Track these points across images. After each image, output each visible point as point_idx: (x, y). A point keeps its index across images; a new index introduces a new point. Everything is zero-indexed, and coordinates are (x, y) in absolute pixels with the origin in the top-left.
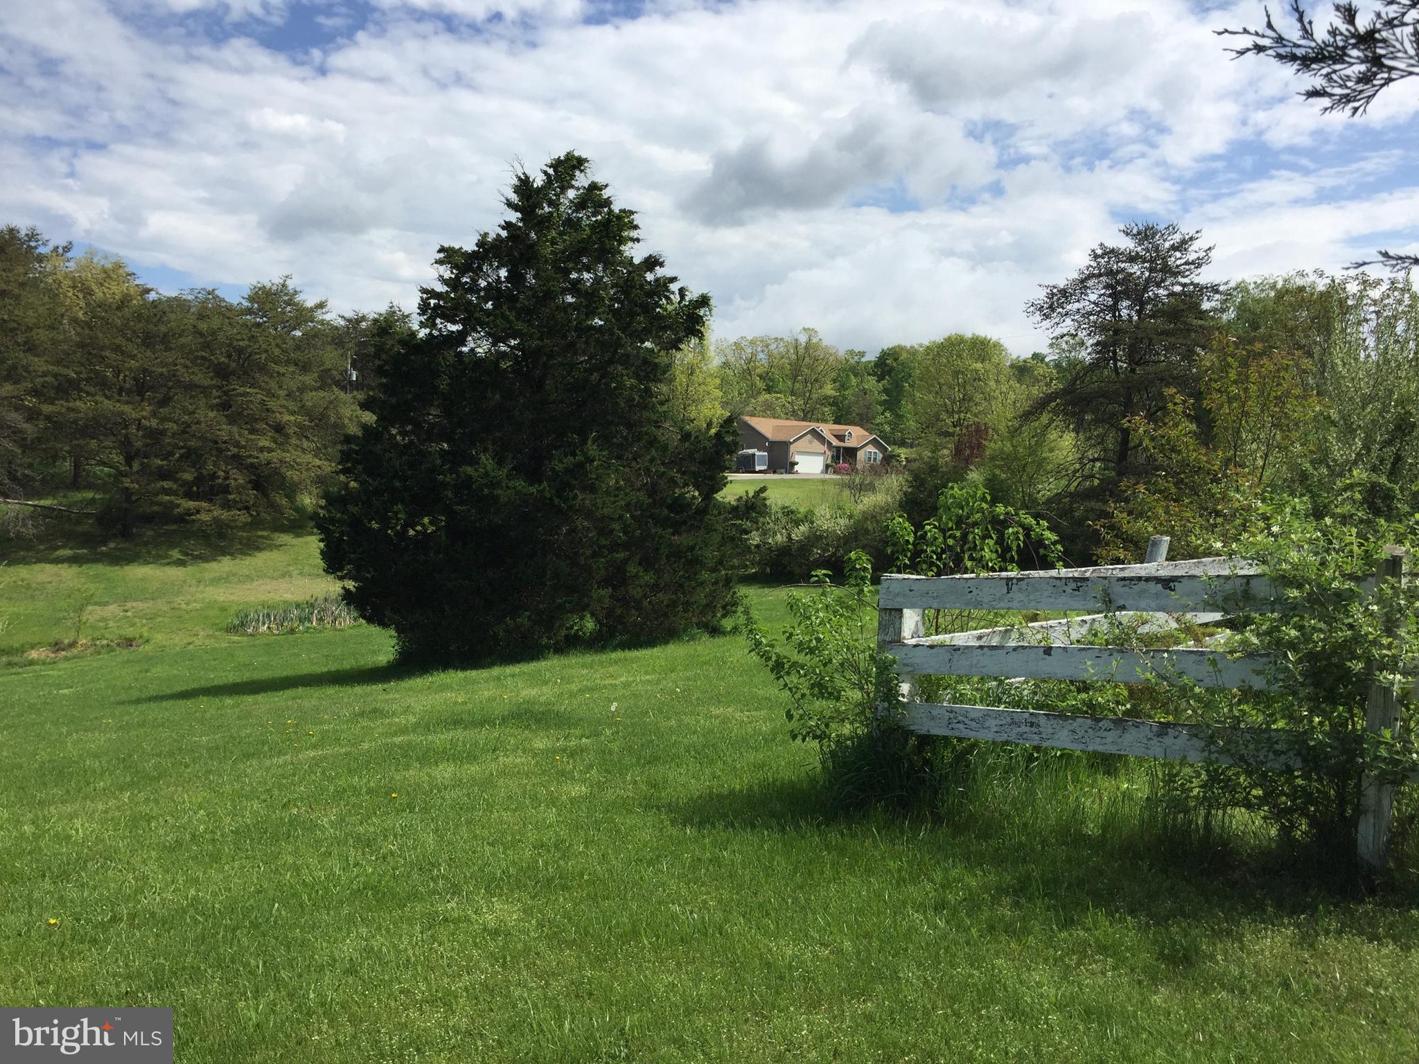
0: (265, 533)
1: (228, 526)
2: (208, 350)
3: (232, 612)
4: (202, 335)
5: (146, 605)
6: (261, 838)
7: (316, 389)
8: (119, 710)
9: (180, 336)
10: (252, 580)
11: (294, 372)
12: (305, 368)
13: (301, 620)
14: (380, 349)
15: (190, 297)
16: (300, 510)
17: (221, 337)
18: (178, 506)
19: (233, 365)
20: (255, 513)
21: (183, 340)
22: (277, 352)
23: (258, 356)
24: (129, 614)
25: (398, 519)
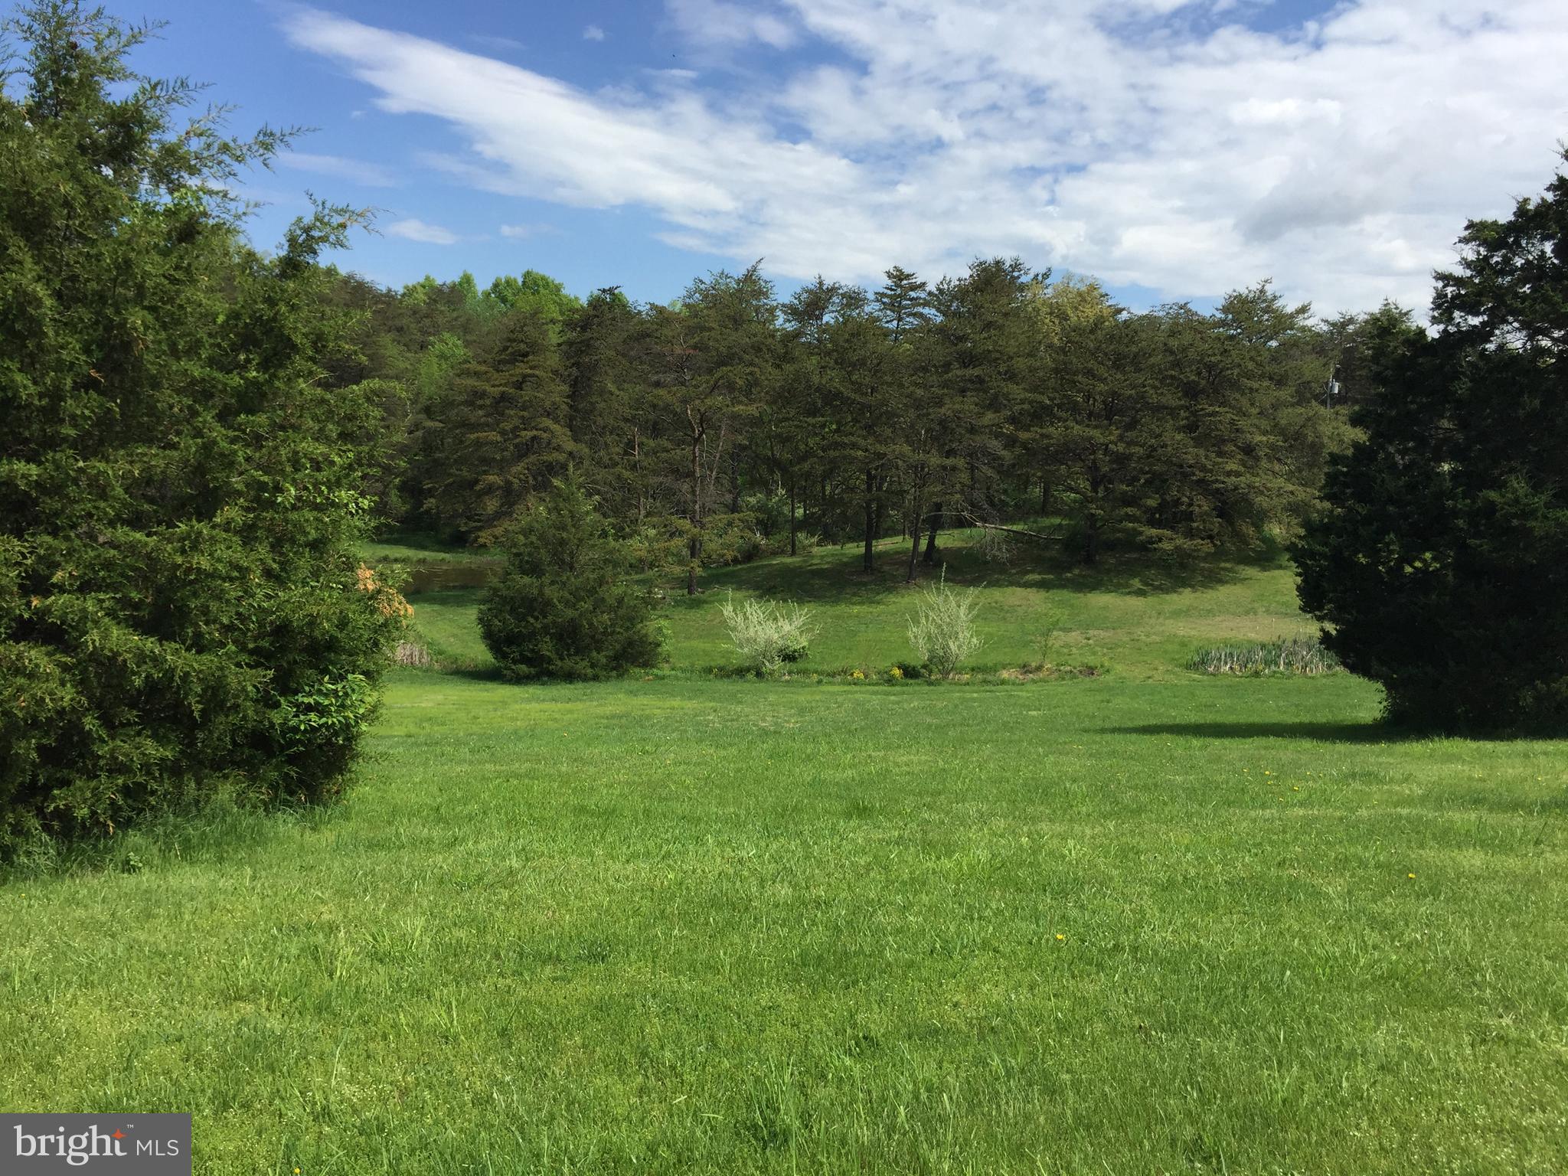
0: (1228, 565)
1: (1190, 556)
2: (1177, 369)
3: (1193, 648)
4: (1172, 353)
5: (1107, 634)
6: (1259, 894)
7: (1293, 405)
8: (1085, 737)
9: (1150, 356)
10: (1214, 616)
11: (1268, 387)
12: (1280, 382)
13: (1267, 663)
14: (1379, 353)
15: (1161, 314)
16: (1269, 541)
17: (1192, 354)
18: (1141, 533)
19: (1203, 382)
20: (1218, 543)
21: (1152, 360)
22: (1251, 365)
23: (1229, 372)
24: (1091, 642)
25: (1392, 552)
